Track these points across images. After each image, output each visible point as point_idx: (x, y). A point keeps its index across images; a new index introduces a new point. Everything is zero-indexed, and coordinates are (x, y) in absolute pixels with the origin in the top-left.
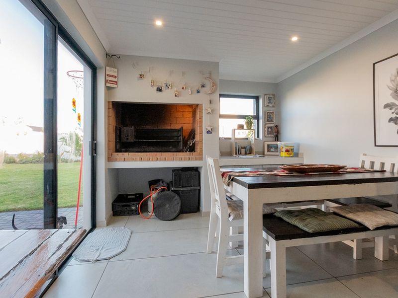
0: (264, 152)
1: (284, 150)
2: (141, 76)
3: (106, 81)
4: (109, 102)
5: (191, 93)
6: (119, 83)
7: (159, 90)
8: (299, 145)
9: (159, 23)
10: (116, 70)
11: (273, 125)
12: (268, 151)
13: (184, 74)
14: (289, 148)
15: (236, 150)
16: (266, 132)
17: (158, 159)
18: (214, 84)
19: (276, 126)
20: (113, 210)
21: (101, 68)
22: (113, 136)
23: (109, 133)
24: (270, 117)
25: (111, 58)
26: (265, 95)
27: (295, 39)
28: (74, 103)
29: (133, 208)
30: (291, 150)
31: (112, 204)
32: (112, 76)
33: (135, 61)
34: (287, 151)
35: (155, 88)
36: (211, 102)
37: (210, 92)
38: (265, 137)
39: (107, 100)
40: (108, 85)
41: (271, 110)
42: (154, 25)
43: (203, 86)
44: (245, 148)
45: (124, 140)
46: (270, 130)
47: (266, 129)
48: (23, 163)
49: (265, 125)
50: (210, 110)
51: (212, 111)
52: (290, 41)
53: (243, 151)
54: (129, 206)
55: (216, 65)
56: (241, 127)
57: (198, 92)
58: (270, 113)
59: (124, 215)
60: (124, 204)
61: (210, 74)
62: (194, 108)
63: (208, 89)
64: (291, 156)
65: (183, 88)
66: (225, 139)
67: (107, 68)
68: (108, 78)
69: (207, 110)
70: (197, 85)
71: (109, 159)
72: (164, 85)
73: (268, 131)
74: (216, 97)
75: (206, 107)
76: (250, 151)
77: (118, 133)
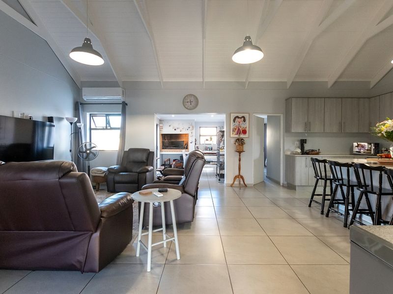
2: (169, 126)
3: (160, 128)
4: (160, 134)
5: (185, 130)
6: (163, 128)
7: (175, 130)
10: (162, 124)
13: (183, 124)
15: (205, 148)
18: (193, 127)
22: (161, 144)
25: (161, 121)
26: (219, 126)
32: (161, 126)
33: (168, 121)
36: (192, 133)
43: (189, 128)
44: (209, 148)
45: (164, 145)
51: (192, 136)
56: (207, 140)
57: (188, 130)
61: (192, 123)
62: (187, 135)
63: (191, 129)
65: (183, 129)
66: (202, 144)
67: (160, 124)
69: (190, 136)
70: (187, 128)
71: (161, 151)
72: (177, 128)
74: (194, 131)
75: (190, 134)
76: (212, 149)
77: (163, 143)
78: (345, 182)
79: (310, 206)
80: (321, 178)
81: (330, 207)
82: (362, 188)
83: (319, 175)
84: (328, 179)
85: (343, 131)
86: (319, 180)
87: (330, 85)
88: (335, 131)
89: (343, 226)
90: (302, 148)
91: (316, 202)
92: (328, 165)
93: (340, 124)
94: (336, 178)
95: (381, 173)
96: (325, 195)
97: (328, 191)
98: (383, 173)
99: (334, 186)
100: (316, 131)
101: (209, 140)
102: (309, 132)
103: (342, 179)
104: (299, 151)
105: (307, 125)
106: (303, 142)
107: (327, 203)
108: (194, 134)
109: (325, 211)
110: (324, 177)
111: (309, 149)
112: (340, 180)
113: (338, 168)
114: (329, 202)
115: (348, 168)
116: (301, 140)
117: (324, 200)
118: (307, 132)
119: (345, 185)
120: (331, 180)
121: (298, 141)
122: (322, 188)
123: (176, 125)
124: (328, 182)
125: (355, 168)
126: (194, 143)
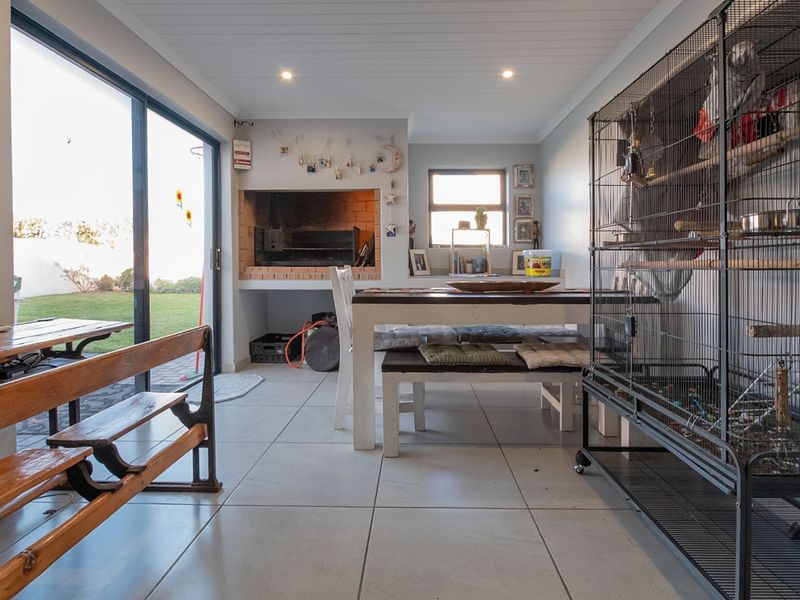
0: (511, 270)
1: (531, 264)
2: (284, 150)
3: (234, 161)
4: (240, 191)
5: (362, 173)
6: (254, 163)
7: (312, 170)
8: (561, 256)
9: (287, 75)
10: (248, 143)
11: (529, 221)
12: (519, 268)
13: (349, 142)
14: (541, 261)
15: (456, 264)
16: (516, 234)
17: (310, 278)
18: (399, 155)
19: (536, 223)
20: (251, 353)
21: (226, 142)
22: (250, 244)
23: (240, 237)
24: (524, 207)
25: (242, 126)
26: (516, 166)
27: (508, 74)
28: (179, 196)
29: (280, 352)
30: (544, 264)
31: (250, 344)
32: (243, 153)
33: (275, 126)
34: (536, 266)
35: (305, 167)
36: (393, 185)
37: (391, 169)
38: (515, 242)
39: (237, 189)
40: (237, 166)
41: (525, 193)
42: (280, 78)
43: (380, 160)
44: (471, 262)
45: (269, 248)
46: (523, 230)
47: (516, 229)
48: (163, 293)
49: (514, 221)
50: (391, 199)
51: (394, 199)
52: (501, 77)
53: (469, 267)
54: (273, 348)
55: (402, 123)
56: (464, 225)
57: (373, 170)
58: (524, 198)
59: (267, 361)
60: (266, 344)
61: (393, 139)
62: (370, 195)
63: (388, 164)
64: (544, 274)
65: (348, 165)
66: (442, 246)
67: (235, 142)
68: (237, 157)
69: (387, 199)
70: (371, 160)
71: (242, 276)
72: (318, 162)
73: (520, 232)
74: (403, 177)
75: (385, 194)
76: (484, 268)
77: (259, 237)
101: (474, 224)
108: (404, 192)
123: (316, 149)
126: (403, 239)
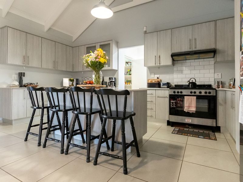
78: (62, 108)
79: (26, 140)
80: (39, 108)
81: (47, 136)
82: (76, 111)
83: (37, 104)
84: (45, 108)
85: (56, 69)
86: (36, 109)
87: (46, 29)
88: (50, 68)
89: (60, 152)
90: (20, 81)
91: (33, 134)
92: (45, 93)
93: (54, 62)
94: (53, 105)
95: (92, 94)
96: (42, 123)
97: (45, 120)
98: (93, 93)
99: (51, 113)
100: (34, 65)
102: (27, 65)
103: (59, 106)
104: (17, 83)
105: (26, 58)
106: (21, 76)
107: (44, 132)
109: (43, 141)
110: (41, 106)
111: (27, 82)
112: (57, 106)
113: (55, 94)
114: (46, 130)
115: (64, 93)
116: (19, 73)
117: (41, 129)
118: (25, 65)
119: (61, 111)
120: (48, 108)
121: (16, 74)
122: (40, 118)
124: (45, 110)
125: (70, 92)
